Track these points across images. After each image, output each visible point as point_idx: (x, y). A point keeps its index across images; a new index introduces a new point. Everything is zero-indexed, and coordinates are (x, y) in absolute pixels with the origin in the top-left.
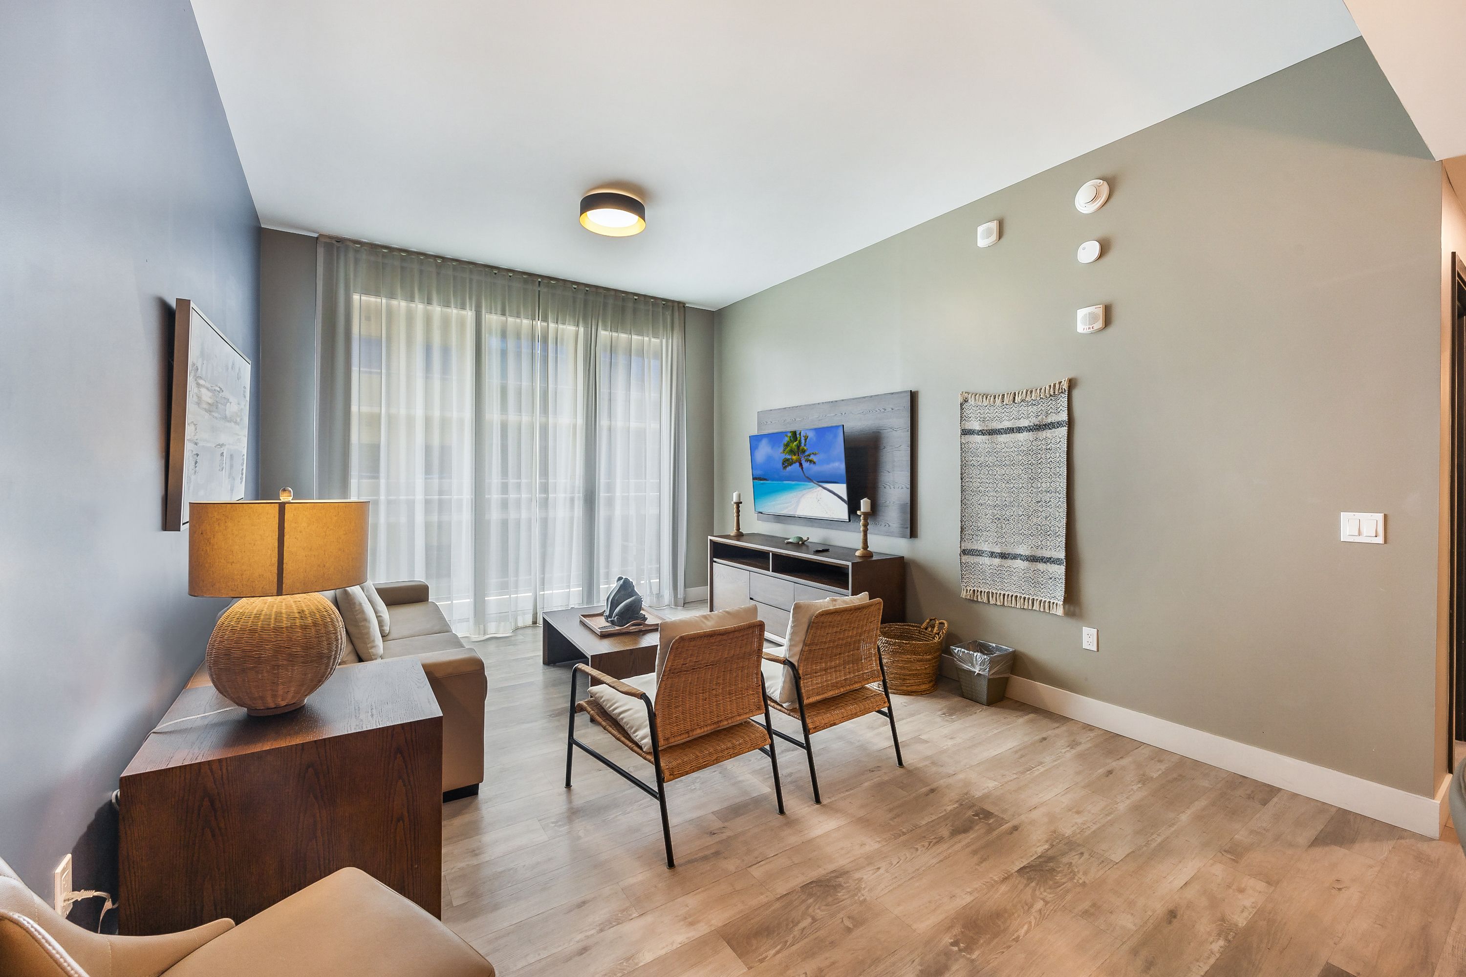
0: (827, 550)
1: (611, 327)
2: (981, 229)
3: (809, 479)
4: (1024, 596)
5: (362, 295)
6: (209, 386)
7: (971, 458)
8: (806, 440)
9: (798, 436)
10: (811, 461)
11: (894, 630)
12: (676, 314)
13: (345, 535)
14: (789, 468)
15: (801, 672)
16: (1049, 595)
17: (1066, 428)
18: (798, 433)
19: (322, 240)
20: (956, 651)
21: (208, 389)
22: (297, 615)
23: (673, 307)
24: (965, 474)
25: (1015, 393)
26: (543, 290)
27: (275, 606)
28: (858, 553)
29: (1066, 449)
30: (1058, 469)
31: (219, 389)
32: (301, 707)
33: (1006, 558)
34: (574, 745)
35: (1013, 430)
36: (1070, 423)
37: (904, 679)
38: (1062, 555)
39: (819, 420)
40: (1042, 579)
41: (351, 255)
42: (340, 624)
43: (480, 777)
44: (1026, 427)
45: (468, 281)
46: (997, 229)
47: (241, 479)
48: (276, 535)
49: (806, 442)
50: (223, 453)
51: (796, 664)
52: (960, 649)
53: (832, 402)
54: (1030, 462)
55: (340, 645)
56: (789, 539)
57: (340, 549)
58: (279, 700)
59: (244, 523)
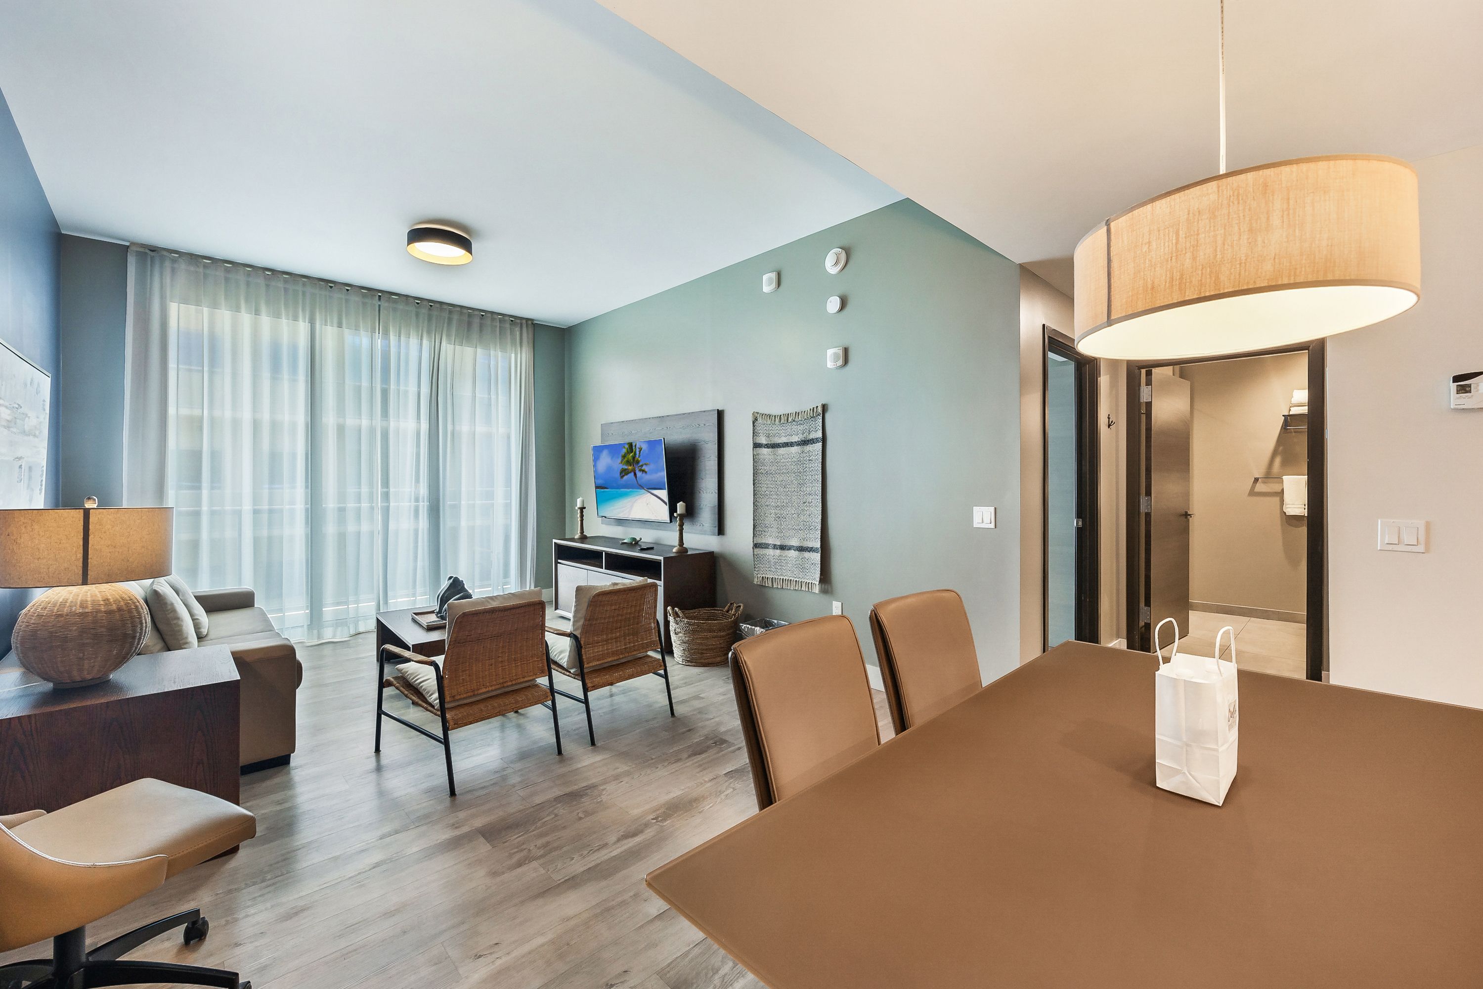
0: (652, 548)
1: (455, 341)
2: (765, 277)
3: (641, 487)
4: (796, 579)
5: (180, 304)
6: (7, 404)
7: (760, 468)
8: (640, 451)
9: (634, 448)
10: (643, 471)
11: (702, 614)
12: (524, 330)
13: (148, 535)
14: (626, 477)
15: (582, 643)
16: (811, 578)
17: (821, 443)
18: (634, 444)
19: (134, 248)
20: (743, 627)
21: (7, 407)
22: (102, 603)
23: (521, 324)
24: (756, 481)
25: (788, 414)
26: (384, 304)
27: (81, 595)
28: (674, 550)
29: (821, 460)
30: (816, 476)
31: (17, 406)
32: (107, 681)
33: (784, 549)
34: (382, 715)
35: (788, 445)
36: (824, 440)
37: (702, 653)
38: (818, 545)
39: (650, 433)
40: (807, 565)
41: (168, 264)
42: (145, 610)
43: (291, 747)
44: (796, 442)
45: (300, 294)
46: (776, 279)
47: (41, 490)
48: (81, 536)
49: (640, 453)
50: (21, 465)
51: (579, 636)
52: (746, 625)
53: (660, 417)
54: (799, 470)
55: (144, 628)
56: (624, 540)
57: (143, 547)
58: (85, 673)
59: (49, 526)
